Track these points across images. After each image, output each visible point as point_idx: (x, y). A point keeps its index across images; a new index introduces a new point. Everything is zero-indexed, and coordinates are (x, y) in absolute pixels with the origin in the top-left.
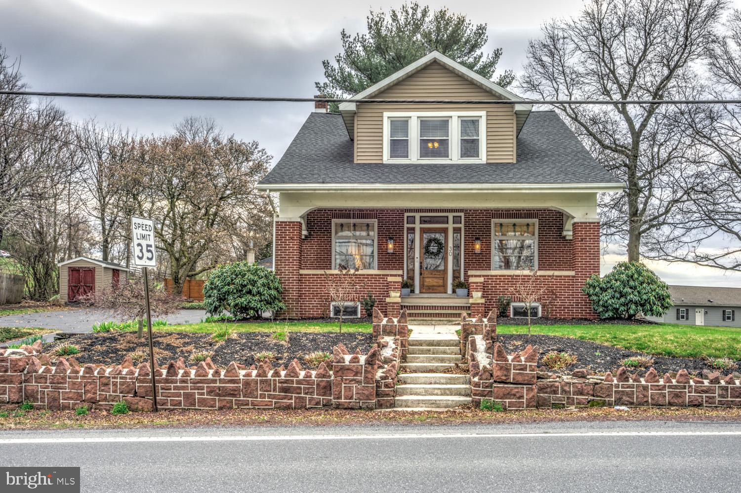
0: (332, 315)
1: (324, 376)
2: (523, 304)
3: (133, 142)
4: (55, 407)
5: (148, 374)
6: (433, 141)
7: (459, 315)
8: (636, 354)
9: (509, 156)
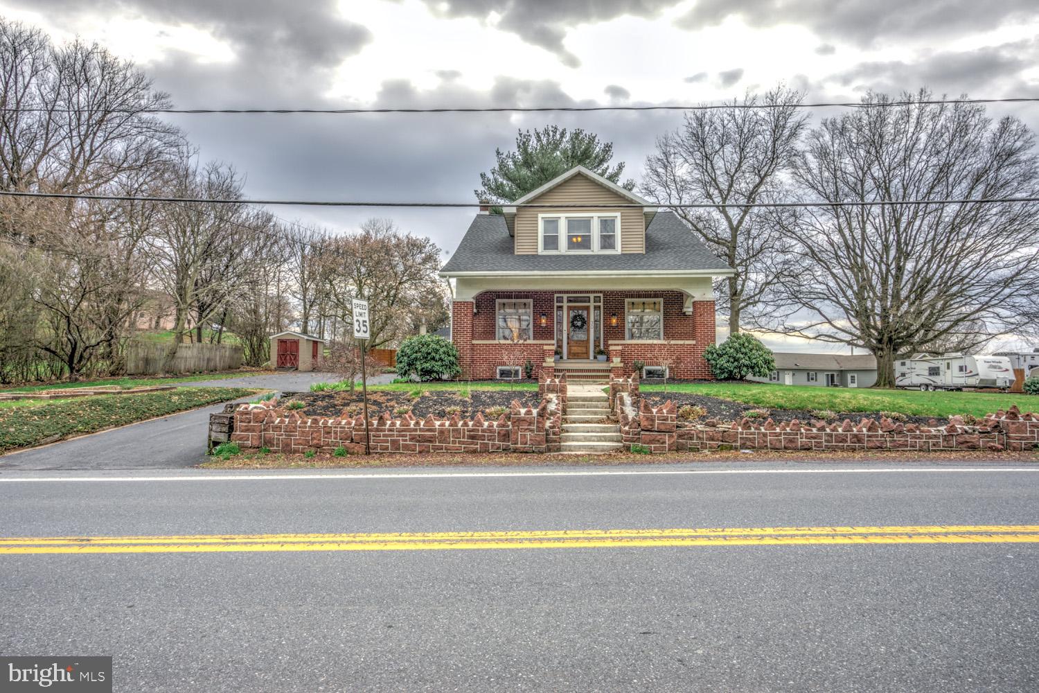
0: (498, 377)
1: (503, 426)
2: (659, 368)
3: (330, 238)
4: (288, 450)
5: (362, 425)
6: (577, 236)
7: (608, 377)
8: (754, 408)
9: (639, 248)
